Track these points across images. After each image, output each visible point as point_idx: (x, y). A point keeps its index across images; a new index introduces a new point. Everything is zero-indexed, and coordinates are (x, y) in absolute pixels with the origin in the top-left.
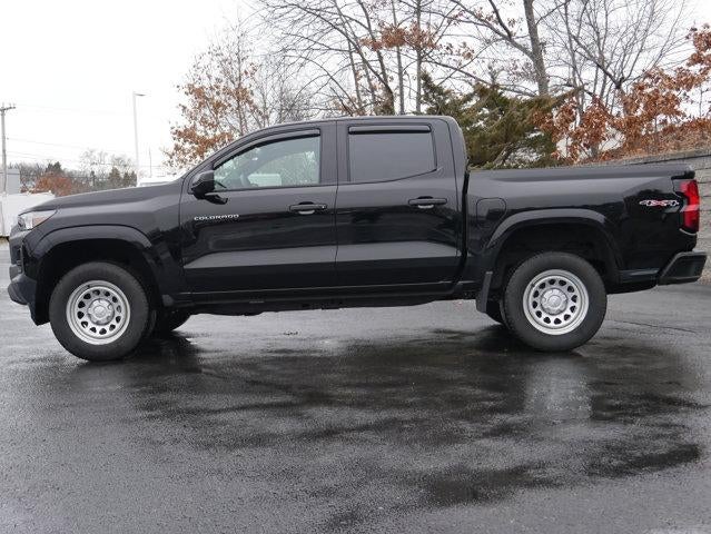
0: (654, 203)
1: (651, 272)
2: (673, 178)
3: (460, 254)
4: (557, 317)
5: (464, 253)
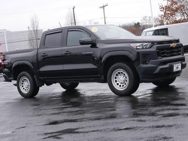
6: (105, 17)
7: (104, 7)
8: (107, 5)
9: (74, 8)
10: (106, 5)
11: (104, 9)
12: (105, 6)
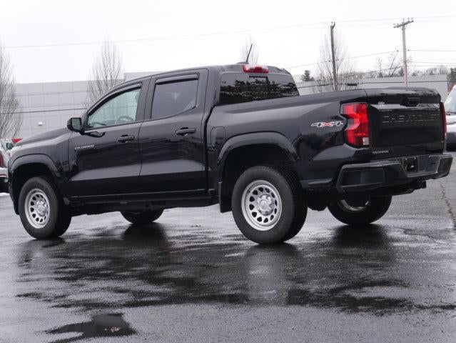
0: (323, 124)
1: (327, 181)
2: (342, 103)
3: (204, 170)
4: (267, 217)
5: (207, 168)
6: (405, 49)
7: (404, 25)
8: (411, 20)
9: (332, 27)
10: (409, 22)
11: (403, 29)
12: (406, 24)
